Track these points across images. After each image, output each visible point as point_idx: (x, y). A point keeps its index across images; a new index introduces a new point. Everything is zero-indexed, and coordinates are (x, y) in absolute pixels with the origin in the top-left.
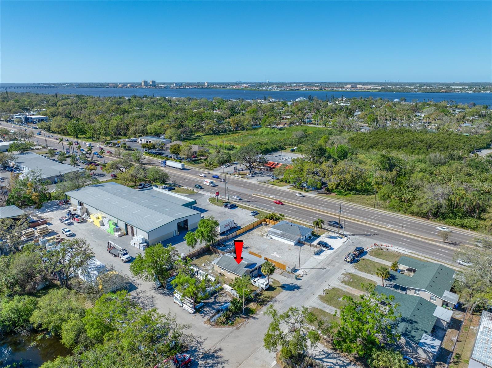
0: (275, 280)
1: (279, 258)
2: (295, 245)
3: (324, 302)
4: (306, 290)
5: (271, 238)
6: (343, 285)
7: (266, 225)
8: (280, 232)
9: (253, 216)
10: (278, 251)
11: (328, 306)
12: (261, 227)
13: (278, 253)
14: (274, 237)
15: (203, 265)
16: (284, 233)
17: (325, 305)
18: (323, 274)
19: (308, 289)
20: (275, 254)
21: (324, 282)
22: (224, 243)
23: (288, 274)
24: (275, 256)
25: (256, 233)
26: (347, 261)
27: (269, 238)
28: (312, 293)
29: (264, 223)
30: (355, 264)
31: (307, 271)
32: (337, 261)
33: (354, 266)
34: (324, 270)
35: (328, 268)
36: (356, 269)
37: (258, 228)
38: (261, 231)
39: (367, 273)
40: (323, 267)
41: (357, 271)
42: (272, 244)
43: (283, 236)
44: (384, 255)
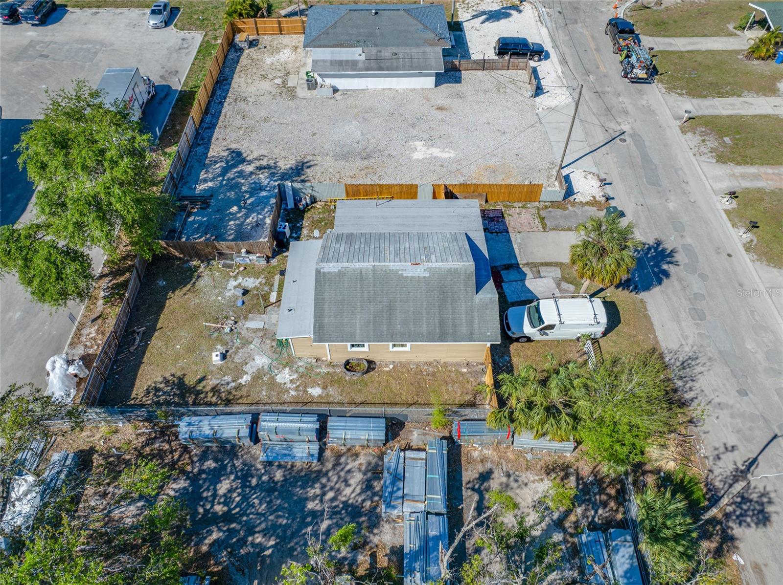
1: (458, 162)
2: (437, 84)
4: (691, 251)
5: (335, 90)
6: (736, 168)
7: (252, 44)
8: (356, 54)
9: (167, 24)
10: (414, 132)
12: (244, 61)
13: (430, 141)
14: (342, 84)
15: (216, 358)
16: (374, 50)
18: (647, 159)
19: (689, 241)
20: (421, 152)
21: (686, 187)
22: (185, 192)
23: (558, 212)
24: (435, 158)
25: (252, 89)
26: (637, 81)
27: (329, 92)
28: (718, 252)
29: (239, 38)
30: (661, 81)
31: (594, 170)
32: (608, 89)
33: (665, 88)
34: (628, 142)
35: (626, 127)
36: (681, 95)
37: (238, 67)
38: (264, 77)
39: (721, 95)
40: (610, 131)
41: (696, 101)
42: (365, 115)
43: (382, 65)
44: (671, 22)
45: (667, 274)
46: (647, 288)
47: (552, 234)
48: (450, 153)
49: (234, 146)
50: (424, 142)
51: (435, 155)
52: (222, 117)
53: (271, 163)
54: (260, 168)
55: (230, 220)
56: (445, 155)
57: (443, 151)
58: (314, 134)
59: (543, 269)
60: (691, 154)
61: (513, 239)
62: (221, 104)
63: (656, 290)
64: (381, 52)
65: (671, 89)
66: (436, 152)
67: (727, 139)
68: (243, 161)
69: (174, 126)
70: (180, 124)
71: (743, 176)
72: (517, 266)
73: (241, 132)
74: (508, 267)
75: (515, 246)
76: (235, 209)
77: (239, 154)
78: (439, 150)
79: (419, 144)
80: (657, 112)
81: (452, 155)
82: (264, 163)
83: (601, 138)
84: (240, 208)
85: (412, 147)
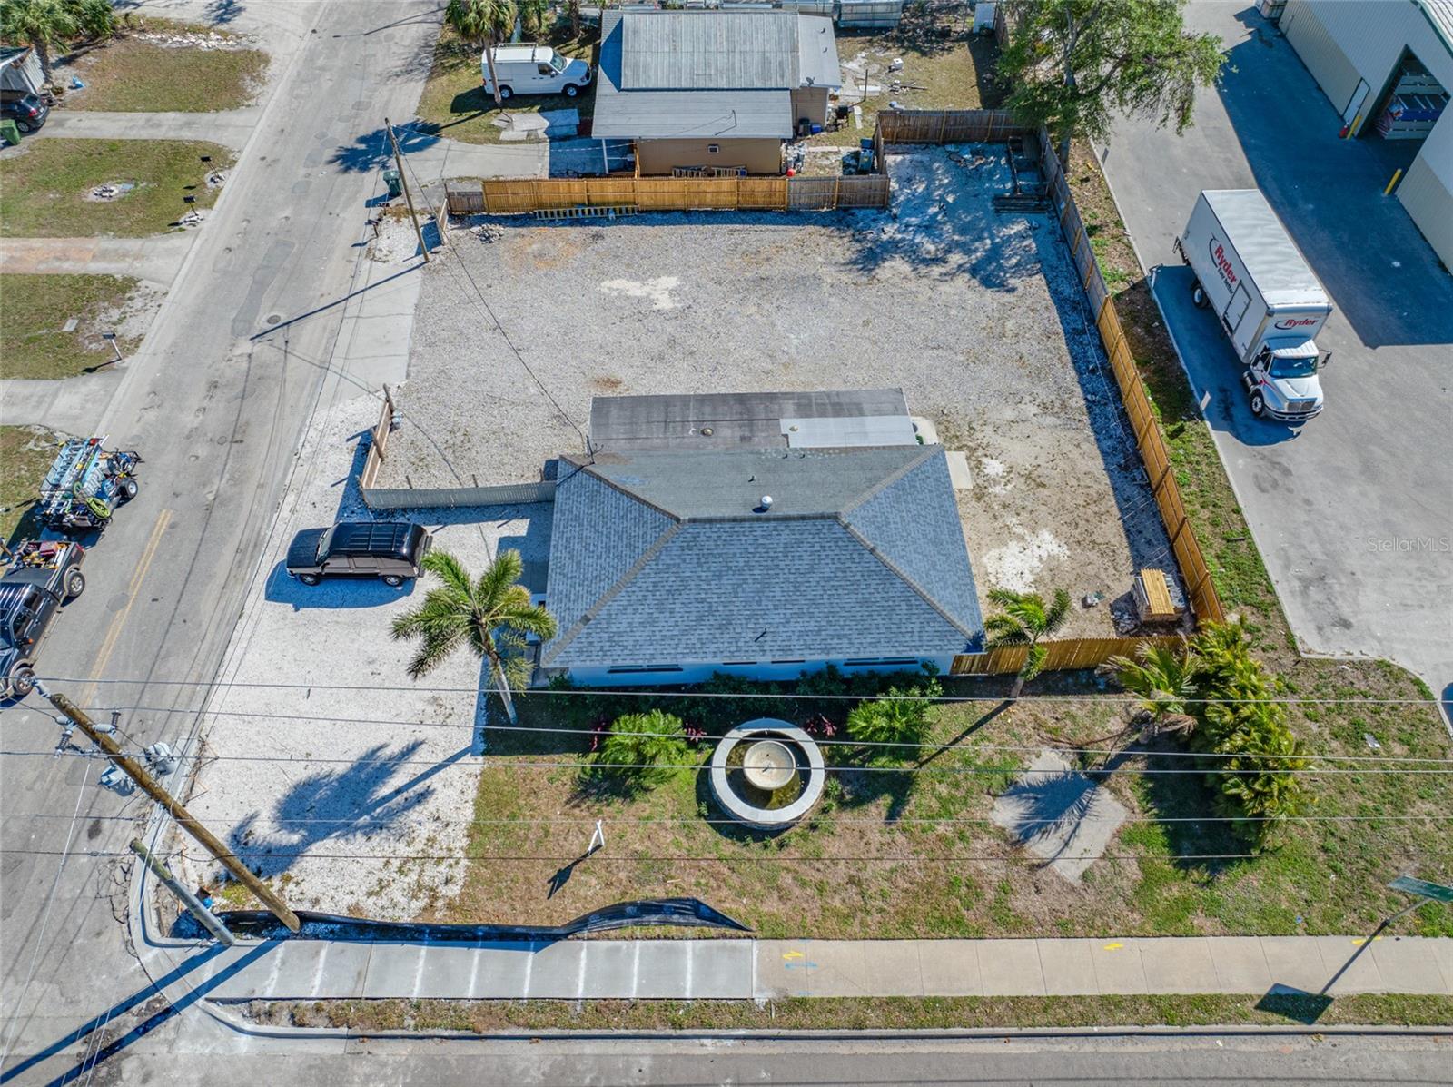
0: (497, 141)
1: (603, 275)
3: (197, 142)
4: (312, 161)
6: (117, 269)
11: (172, 135)
13: (642, 311)
17: (187, 135)
18: (260, 286)
19: (302, 171)
20: (662, 291)
21: (235, 243)
22: (1043, 220)
24: (634, 277)
28: (275, 161)
31: (367, 264)
32: (202, 450)
34: (265, 318)
35: (245, 347)
37: (1115, 511)
38: (1034, 481)
40: (280, 341)
41: (31, 417)
42: (770, 367)
43: (737, 408)
48: (610, 288)
49: (1008, 298)
50: (655, 308)
51: (638, 284)
52: (1067, 359)
53: (923, 269)
54: (938, 262)
55: (949, 184)
56: (619, 283)
57: (620, 291)
58: (866, 323)
59: (520, 137)
60: (170, 296)
61: (547, 166)
64: (743, 439)
66: (635, 289)
67: (68, 327)
68: (974, 271)
69: (1149, 330)
70: (1140, 341)
71: (123, 256)
72: (553, 139)
73: (1009, 325)
74: (566, 138)
75: (547, 159)
76: (950, 199)
77: (987, 282)
78: (629, 293)
79: (665, 303)
80: (147, 389)
81: (607, 283)
82: (936, 270)
84: (942, 199)
85: (677, 299)
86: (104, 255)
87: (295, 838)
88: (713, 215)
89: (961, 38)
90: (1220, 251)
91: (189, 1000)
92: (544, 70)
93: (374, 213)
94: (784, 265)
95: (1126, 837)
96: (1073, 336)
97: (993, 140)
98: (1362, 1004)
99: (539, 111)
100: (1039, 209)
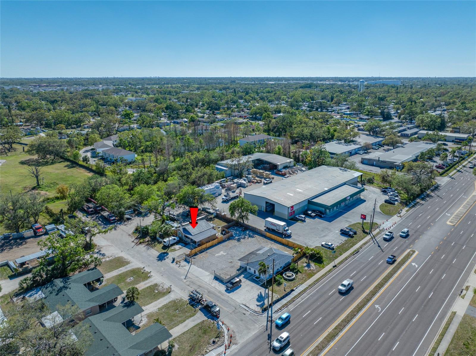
0: (177, 250)
1: (214, 255)
3: (132, 269)
4: (155, 262)
6: (151, 284)
10: (229, 256)
11: (126, 270)
17: (129, 269)
19: (155, 264)
20: (222, 253)
21: (162, 274)
30: (186, 301)
31: (184, 267)
33: (183, 299)
35: (185, 281)
36: (177, 299)
39: (165, 306)
40: (188, 278)
41: (171, 299)
43: (251, 254)
44: (202, 335)
45: (157, 258)
46: (160, 254)
47: (182, 253)
49: (256, 238)
52: (268, 240)
54: (245, 238)
55: (236, 231)
56: (217, 255)
59: (179, 248)
60: (164, 282)
62: (273, 241)
63: (158, 255)
64: (256, 255)
65: (181, 300)
67: (157, 292)
68: (249, 237)
71: (149, 283)
72: (184, 246)
73: (259, 240)
75: (187, 249)
76: (238, 232)
77: (252, 237)
78: (219, 255)
79: (225, 254)
80: (180, 290)
83: (189, 275)
86: (145, 284)
87: (262, 302)
88: (216, 245)
89: (214, 217)
90: (272, 224)
91: (272, 314)
92: (174, 239)
93: (174, 263)
94: (230, 245)
95: (315, 265)
96: (265, 238)
97: (233, 226)
98: (337, 264)
99: (176, 245)
100: (247, 230)
